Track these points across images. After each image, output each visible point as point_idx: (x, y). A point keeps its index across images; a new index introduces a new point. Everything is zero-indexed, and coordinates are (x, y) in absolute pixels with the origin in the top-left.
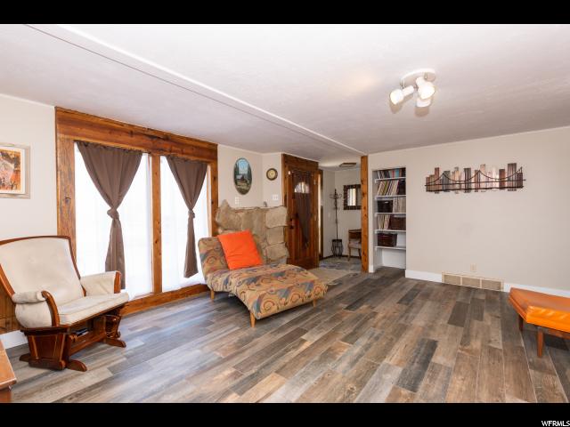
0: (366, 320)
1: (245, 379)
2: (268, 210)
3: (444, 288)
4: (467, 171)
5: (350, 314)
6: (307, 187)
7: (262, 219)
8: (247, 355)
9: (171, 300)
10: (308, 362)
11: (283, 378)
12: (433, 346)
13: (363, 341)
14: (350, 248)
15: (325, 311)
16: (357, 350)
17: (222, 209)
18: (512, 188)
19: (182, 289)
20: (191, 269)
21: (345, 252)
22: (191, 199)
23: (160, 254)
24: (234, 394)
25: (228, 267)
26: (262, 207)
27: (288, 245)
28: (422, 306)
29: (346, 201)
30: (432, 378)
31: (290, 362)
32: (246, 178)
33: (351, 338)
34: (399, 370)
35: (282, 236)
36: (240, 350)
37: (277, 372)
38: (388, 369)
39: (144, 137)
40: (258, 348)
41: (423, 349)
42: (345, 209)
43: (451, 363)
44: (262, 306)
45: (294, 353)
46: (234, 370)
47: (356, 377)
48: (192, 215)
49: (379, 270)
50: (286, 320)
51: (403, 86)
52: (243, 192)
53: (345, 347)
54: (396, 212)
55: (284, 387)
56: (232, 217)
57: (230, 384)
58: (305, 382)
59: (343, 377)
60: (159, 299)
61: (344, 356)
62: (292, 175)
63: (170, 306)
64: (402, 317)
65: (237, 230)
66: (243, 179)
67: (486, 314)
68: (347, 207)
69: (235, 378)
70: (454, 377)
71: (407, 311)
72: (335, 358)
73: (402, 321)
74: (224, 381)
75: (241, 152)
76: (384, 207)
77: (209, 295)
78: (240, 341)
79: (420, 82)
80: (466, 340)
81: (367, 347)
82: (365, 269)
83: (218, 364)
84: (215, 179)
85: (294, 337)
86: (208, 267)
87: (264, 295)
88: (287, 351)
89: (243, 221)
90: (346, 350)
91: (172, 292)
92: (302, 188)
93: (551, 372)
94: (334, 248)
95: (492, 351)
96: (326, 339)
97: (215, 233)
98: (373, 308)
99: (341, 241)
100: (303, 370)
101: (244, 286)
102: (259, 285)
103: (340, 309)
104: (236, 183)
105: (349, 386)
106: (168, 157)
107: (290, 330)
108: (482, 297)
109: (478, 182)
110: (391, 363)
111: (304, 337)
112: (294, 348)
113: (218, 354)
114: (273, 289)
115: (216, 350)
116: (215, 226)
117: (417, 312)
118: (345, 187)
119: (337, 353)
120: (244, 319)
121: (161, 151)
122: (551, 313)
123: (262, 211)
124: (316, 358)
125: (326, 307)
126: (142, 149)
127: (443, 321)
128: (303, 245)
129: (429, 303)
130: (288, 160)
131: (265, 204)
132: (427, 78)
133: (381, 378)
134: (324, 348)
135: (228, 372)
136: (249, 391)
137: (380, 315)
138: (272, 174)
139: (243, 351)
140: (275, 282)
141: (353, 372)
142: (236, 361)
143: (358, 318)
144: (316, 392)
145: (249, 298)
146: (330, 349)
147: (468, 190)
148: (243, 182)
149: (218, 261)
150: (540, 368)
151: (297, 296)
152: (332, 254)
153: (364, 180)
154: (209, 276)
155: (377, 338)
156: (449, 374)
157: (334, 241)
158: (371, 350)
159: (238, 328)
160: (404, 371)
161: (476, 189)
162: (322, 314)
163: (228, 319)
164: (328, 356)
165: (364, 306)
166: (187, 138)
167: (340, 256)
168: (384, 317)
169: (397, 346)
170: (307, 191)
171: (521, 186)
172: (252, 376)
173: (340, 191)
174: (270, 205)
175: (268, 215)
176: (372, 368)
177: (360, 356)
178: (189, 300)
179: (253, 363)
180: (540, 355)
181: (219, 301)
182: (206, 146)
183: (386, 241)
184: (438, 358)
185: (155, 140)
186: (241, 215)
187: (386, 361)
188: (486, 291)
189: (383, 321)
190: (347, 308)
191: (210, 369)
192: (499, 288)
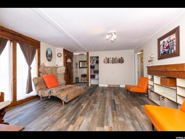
0: (96, 98)
1: (72, 120)
2: (58, 67)
3: (109, 88)
4: (113, 58)
5: (91, 97)
6: (71, 60)
7: (56, 70)
8: (67, 114)
9: (21, 104)
10: (87, 111)
11: (83, 117)
12: (114, 100)
13: (98, 103)
14: (81, 80)
15: (83, 97)
16: (98, 105)
17: (42, 66)
18: (122, 63)
19: (26, 98)
20: (30, 90)
21: (80, 81)
22: (29, 62)
23: (16, 84)
24: (71, 125)
25: (47, 88)
26: (56, 66)
27: (65, 79)
28: (106, 92)
29: (80, 66)
30: (118, 107)
31: (82, 112)
32: (50, 56)
33: (95, 102)
34: (110, 107)
35: (63, 76)
36: (63, 113)
37: (80, 116)
38: (108, 107)
39: (9, 33)
40: (70, 111)
41: (112, 102)
42: (79, 68)
43: (119, 103)
44: (68, 98)
45: (82, 110)
46: (66, 119)
47: (102, 111)
48: (30, 68)
49: (91, 85)
50: (73, 102)
51: (109, 34)
52: (49, 60)
53: (94, 105)
54: (96, 69)
55: (85, 119)
56: (46, 69)
57: (67, 123)
58: (90, 116)
59: (99, 112)
60: (15, 104)
61: (96, 107)
62: (66, 56)
63: (22, 106)
64: (104, 95)
65: (47, 74)
66: (49, 56)
67: (120, 92)
68: (80, 68)
69: (68, 121)
70: (121, 106)
71: (104, 94)
72: (94, 108)
73: (104, 96)
74: (64, 123)
75: (49, 46)
76: (92, 67)
77: (40, 99)
78: (62, 111)
79: (113, 34)
80: (119, 98)
81: (100, 104)
82: (88, 85)
83: (59, 119)
84: (39, 55)
85: (79, 106)
86: (38, 88)
87: (68, 94)
88: (79, 110)
89: (49, 71)
90: (95, 106)
91: (21, 100)
92: (69, 61)
93: (136, 101)
94: (76, 80)
95: (125, 99)
96: (89, 104)
97: (39, 76)
98: (96, 95)
99: (78, 78)
100: (88, 113)
101: (59, 93)
102: (65, 91)
103: (87, 96)
104: (47, 57)
105: (102, 113)
106: (20, 44)
107: (77, 104)
108: (117, 89)
109: (115, 61)
110: (108, 106)
111: (82, 105)
112: (81, 108)
113: (56, 116)
114: (70, 92)
115: (55, 115)
116: (39, 73)
117: (106, 94)
118: (79, 61)
119: (94, 107)
120: (59, 104)
121: (17, 41)
122: (135, 88)
123: (56, 68)
124: (89, 109)
125: (83, 96)
126: (8, 39)
127: (113, 95)
128: (69, 79)
129: (107, 92)
130: (65, 51)
131: (57, 65)
132: (115, 33)
133: (108, 110)
134: (90, 107)
135: (64, 120)
136: (75, 123)
137: (99, 96)
138: (59, 55)
139: (65, 113)
140: (70, 90)
141: (100, 110)
142: (64, 116)
143: (94, 98)
144: (94, 117)
145: (62, 96)
146: (91, 106)
147: (113, 63)
148: (49, 57)
149: (43, 86)
150: (134, 100)
151: (77, 93)
152: (75, 82)
153: (88, 59)
154: (39, 91)
155: (101, 101)
156: (120, 105)
157: (76, 78)
158: (102, 104)
159: (58, 107)
160: (112, 107)
161: (115, 63)
162: (83, 98)
163: (52, 105)
164: (92, 108)
165: (93, 95)
166: (29, 38)
167: (78, 83)
168: (100, 96)
169: (107, 102)
170: (71, 62)
171: (123, 62)
172: (73, 119)
173: (78, 63)
174: (59, 66)
175: (58, 69)
176: (105, 108)
177: (100, 106)
178: (29, 103)
179: (71, 116)
180: (133, 98)
181: (44, 101)
182: (36, 42)
183: (93, 77)
184: (116, 103)
185: (14, 35)
186: (49, 69)
187: (106, 106)
188: (117, 87)
189: (100, 97)
190: (89, 96)
191: (57, 121)
192: (120, 86)
